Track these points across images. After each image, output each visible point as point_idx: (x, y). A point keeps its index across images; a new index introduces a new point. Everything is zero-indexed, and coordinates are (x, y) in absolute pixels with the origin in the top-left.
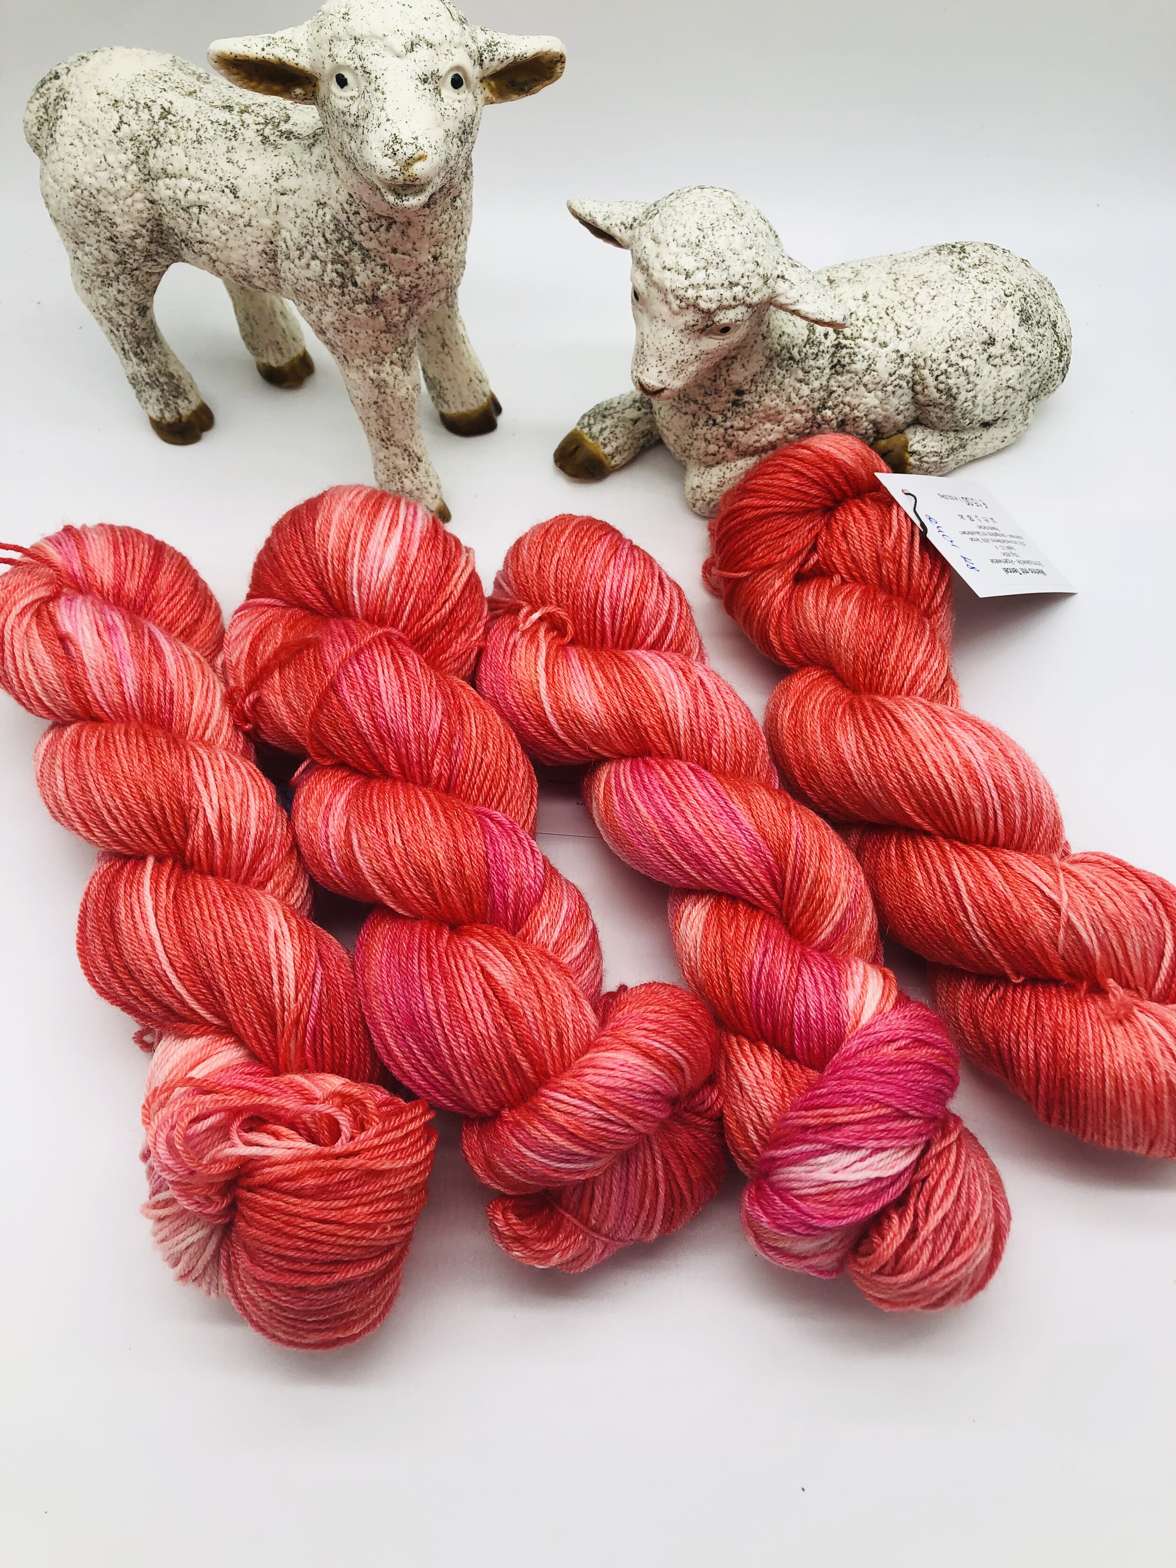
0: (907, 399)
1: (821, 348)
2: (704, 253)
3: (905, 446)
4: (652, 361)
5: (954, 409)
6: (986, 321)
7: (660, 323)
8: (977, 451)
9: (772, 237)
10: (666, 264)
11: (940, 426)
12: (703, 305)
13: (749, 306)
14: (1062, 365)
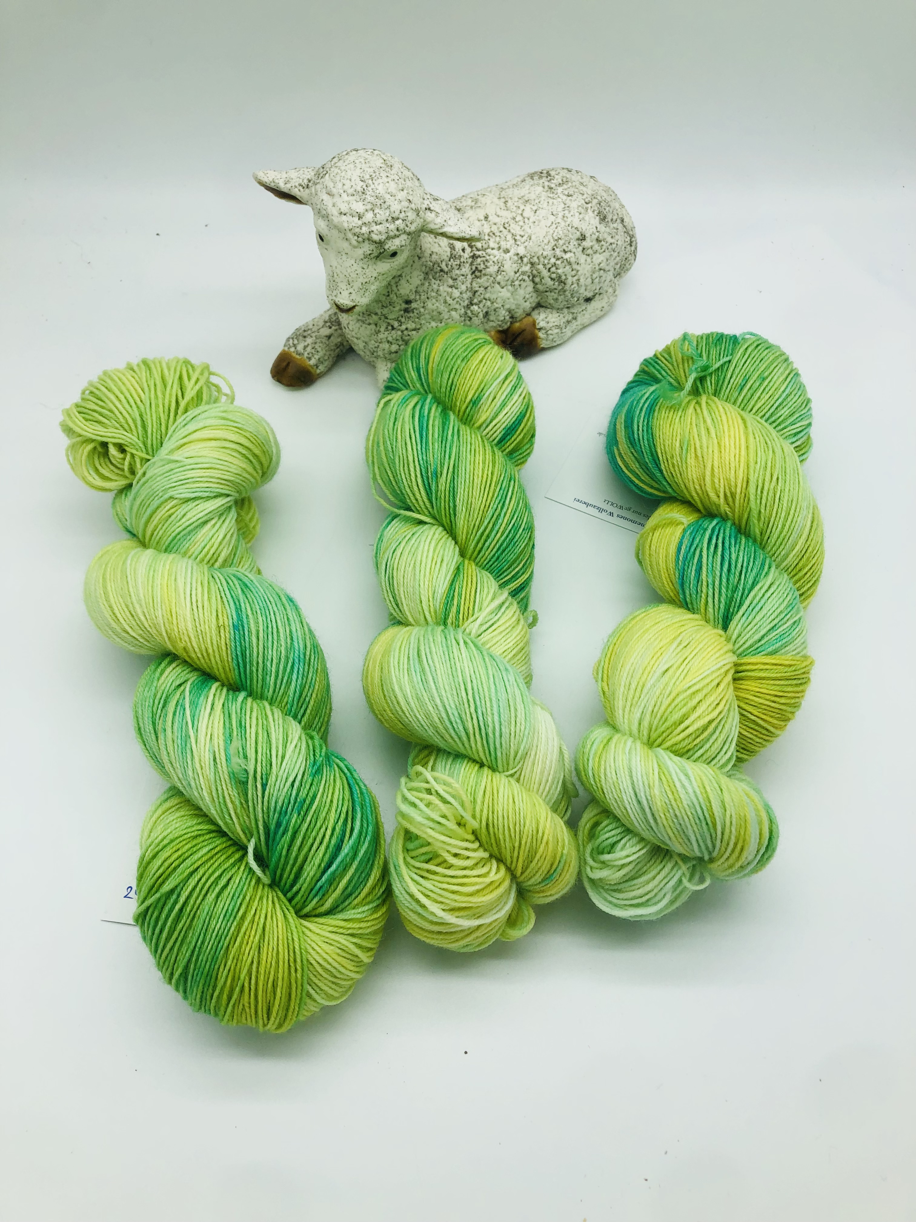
0: (530, 289)
1: (462, 260)
2: (369, 198)
3: (534, 324)
4: (343, 286)
5: (565, 291)
6: (576, 223)
7: (344, 257)
8: (585, 320)
9: (416, 181)
10: (342, 211)
11: (556, 305)
12: (375, 237)
13: (409, 234)
14: (633, 248)
